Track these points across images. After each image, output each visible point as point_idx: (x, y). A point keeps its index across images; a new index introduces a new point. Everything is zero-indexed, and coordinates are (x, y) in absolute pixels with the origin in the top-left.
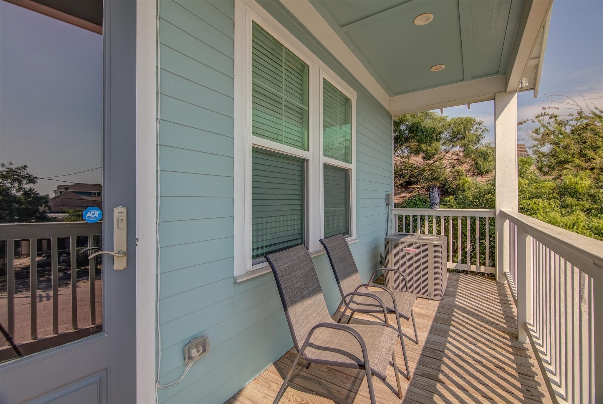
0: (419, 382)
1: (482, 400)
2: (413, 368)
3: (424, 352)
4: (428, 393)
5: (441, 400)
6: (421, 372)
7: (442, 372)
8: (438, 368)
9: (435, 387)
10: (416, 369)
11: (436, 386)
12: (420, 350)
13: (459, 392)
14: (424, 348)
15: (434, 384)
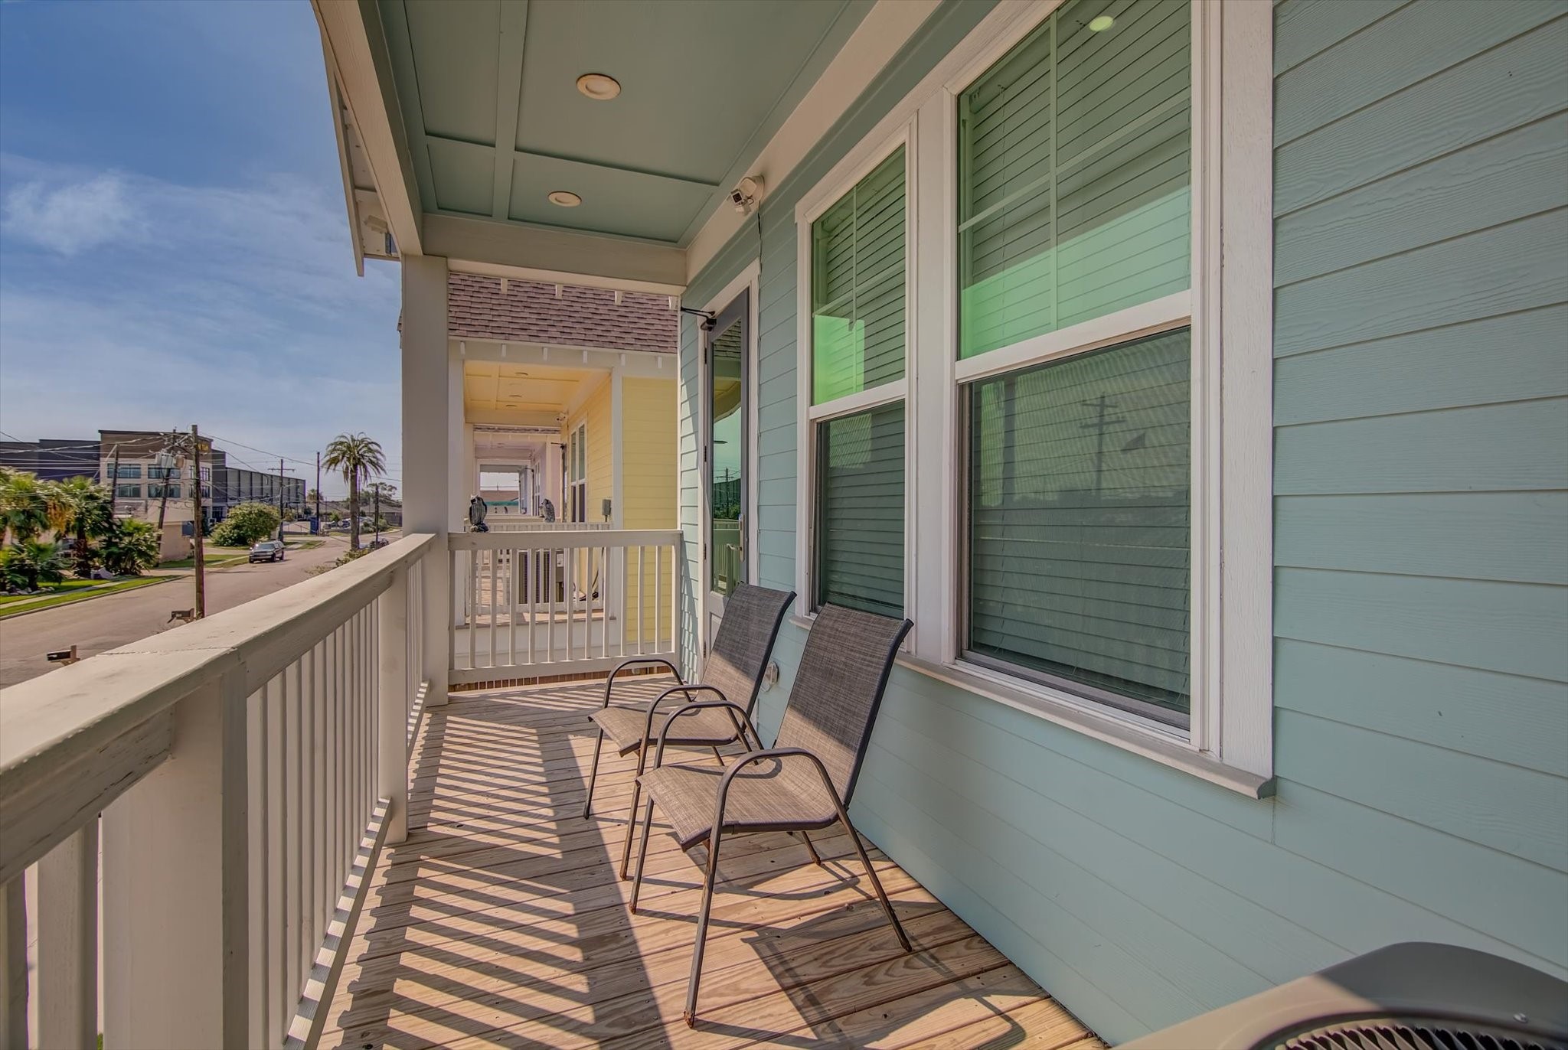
0: (613, 918)
1: (486, 953)
2: (644, 938)
3: (651, 1004)
4: (587, 908)
5: (560, 911)
6: (622, 939)
7: (573, 943)
8: (593, 973)
9: (581, 928)
10: (635, 942)
11: (578, 928)
12: (664, 1003)
13: (532, 942)
14: (659, 1017)
15: (583, 931)
